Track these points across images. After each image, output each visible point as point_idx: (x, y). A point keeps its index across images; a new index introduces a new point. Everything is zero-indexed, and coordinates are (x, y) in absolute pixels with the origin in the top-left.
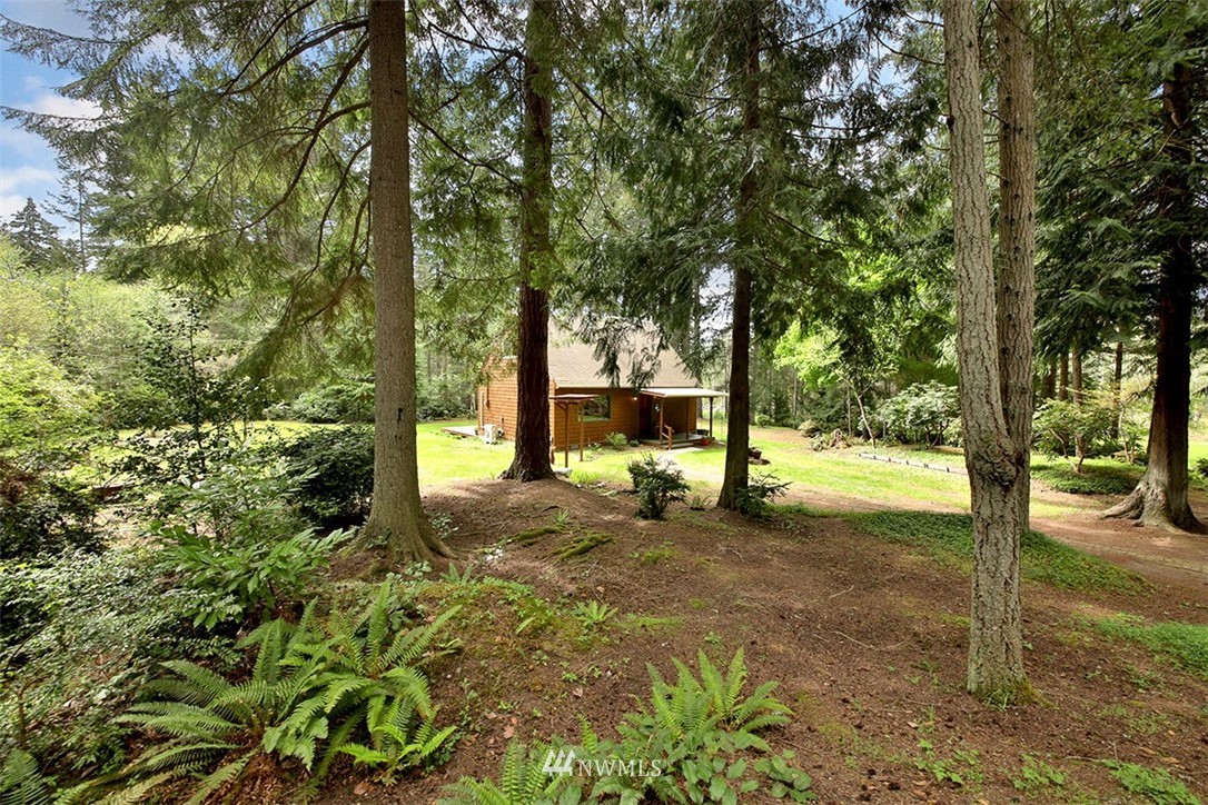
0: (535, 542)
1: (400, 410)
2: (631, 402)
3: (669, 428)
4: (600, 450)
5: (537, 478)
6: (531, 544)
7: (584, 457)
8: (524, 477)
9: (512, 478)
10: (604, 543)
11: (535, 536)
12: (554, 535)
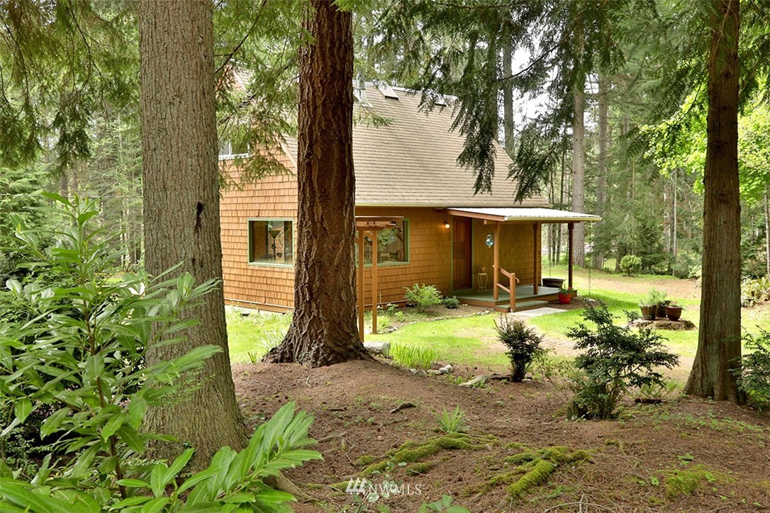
0: (431, 467)
1: (200, 207)
2: (439, 233)
3: (511, 276)
4: (400, 314)
5: (341, 358)
6: (424, 471)
7: (379, 327)
8: (316, 357)
9: (290, 360)
10: (570, 461)
11: (424, 456)
12: (457, 453)
